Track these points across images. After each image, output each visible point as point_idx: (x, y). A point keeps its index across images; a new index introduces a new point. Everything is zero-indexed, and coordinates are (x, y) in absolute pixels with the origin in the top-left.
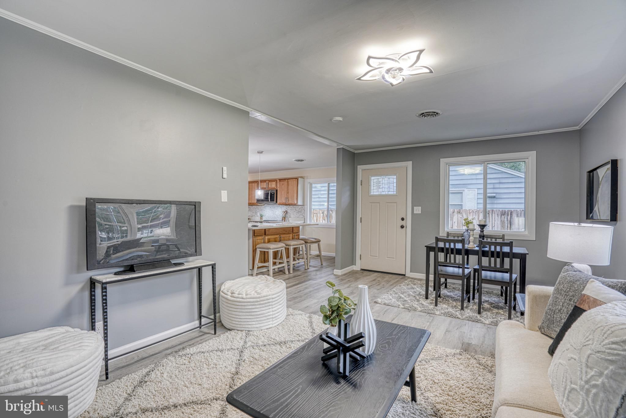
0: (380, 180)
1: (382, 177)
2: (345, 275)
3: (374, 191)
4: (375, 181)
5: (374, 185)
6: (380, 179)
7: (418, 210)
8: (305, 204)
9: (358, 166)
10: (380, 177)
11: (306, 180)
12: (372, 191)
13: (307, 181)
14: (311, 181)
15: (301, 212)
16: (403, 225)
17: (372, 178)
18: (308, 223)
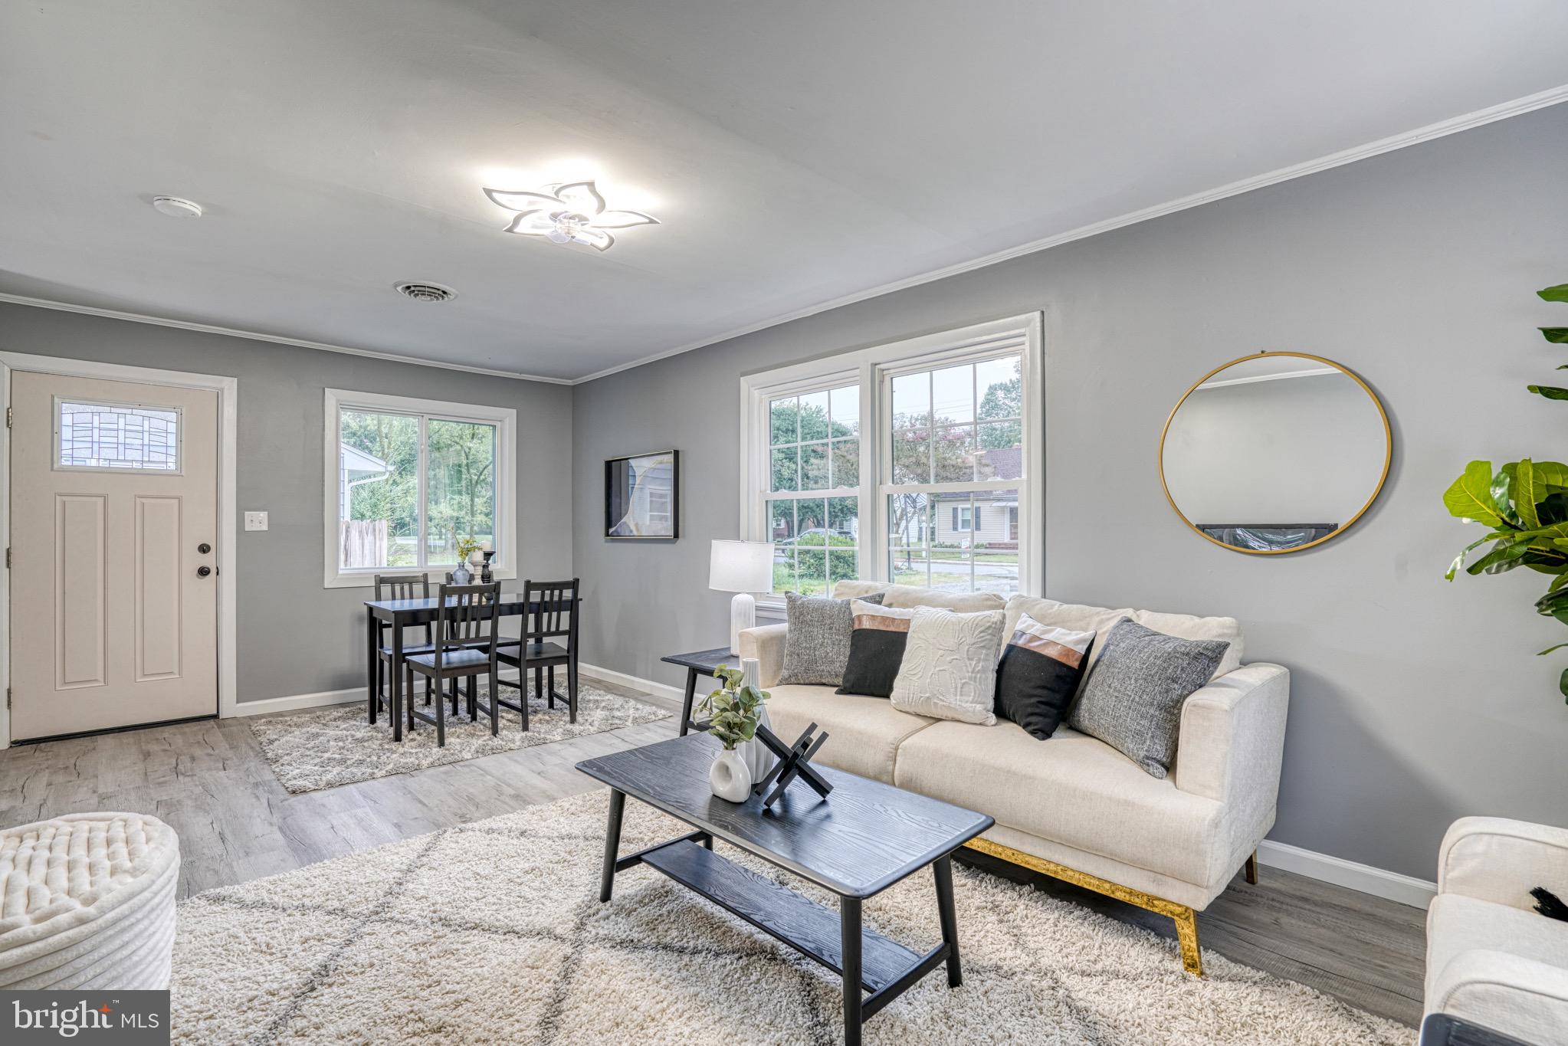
0: (107, 418)
1: (115, 410)
3: (75, 452)
4: (83, 417)
5: (77, 432)
7: (258, 521)
10: (106, 409)
12: (64, 453)
16: (204, 567)
17: (68, 408)
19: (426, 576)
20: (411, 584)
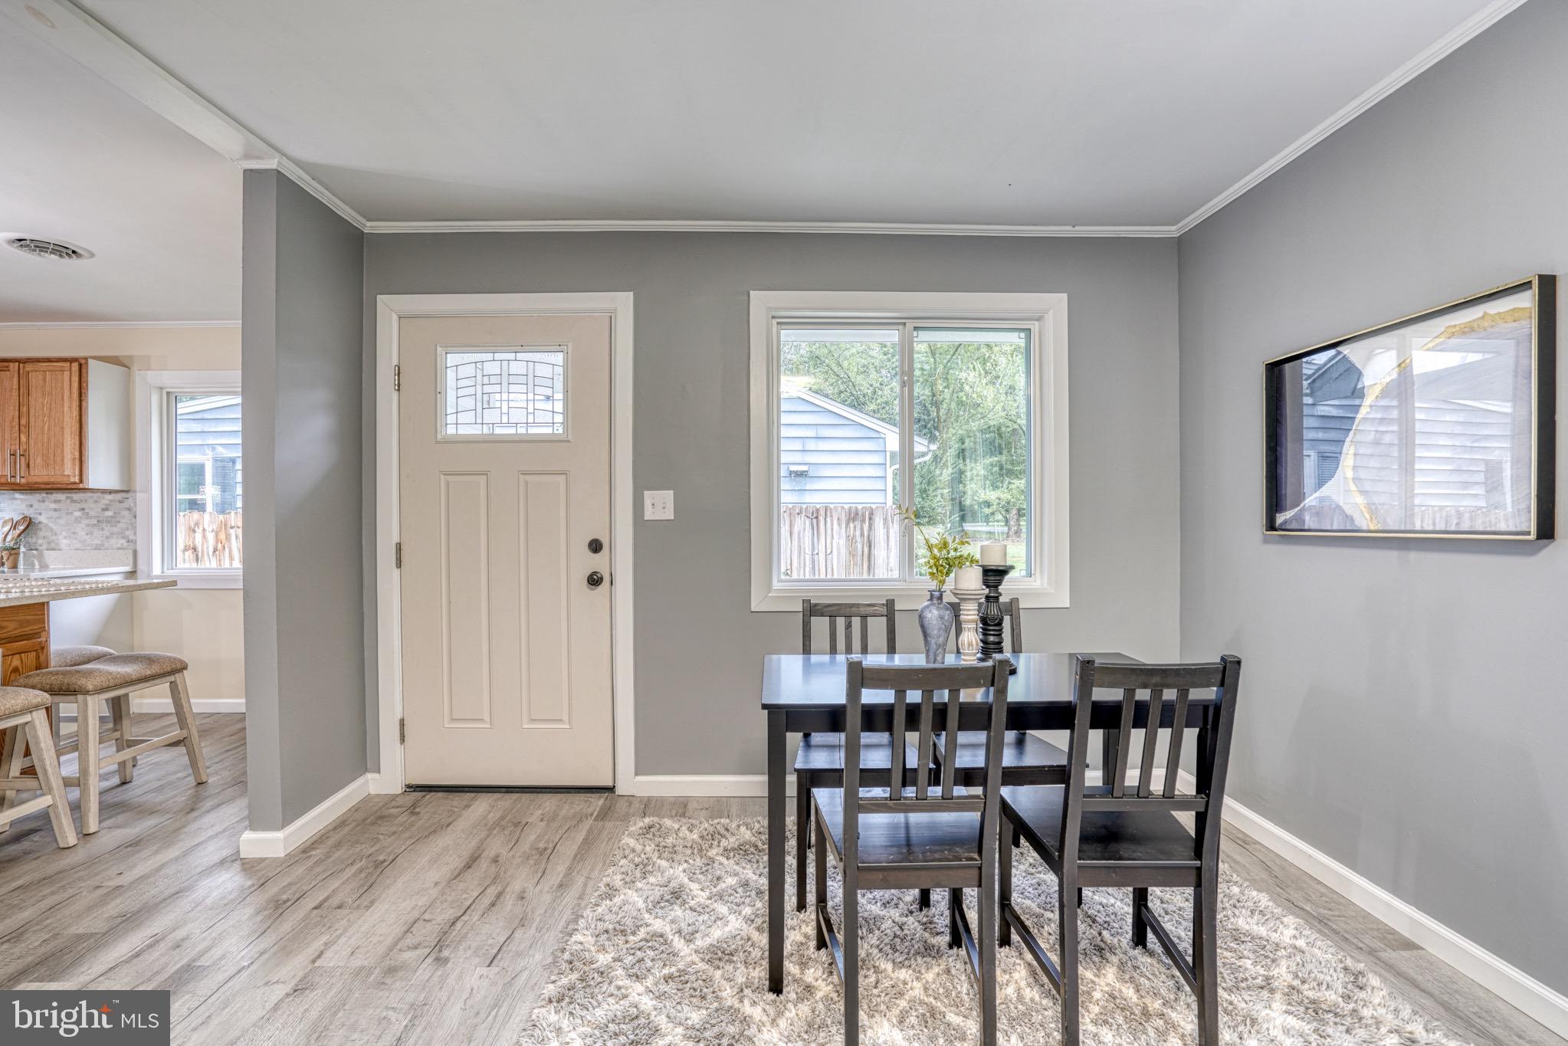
0: (492, 368)
1: (498, 356)
2: (306, 850)
3: (462, 417)
4: (468, 370)
5: (461, 392)
6: (493, 363)
7: (661, 505)
8: (138, 484)
9: (378, 296)
10: (490, 356)
11: (138, 376)
12: (451, 419)
13: (149, 381)
14: (169, 379)
15: (113, 521)
16: (595, 573)
17: (452, 359)
18: (157, 570)
19: (890, 604)
20: (864, 617)
